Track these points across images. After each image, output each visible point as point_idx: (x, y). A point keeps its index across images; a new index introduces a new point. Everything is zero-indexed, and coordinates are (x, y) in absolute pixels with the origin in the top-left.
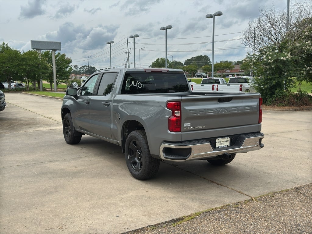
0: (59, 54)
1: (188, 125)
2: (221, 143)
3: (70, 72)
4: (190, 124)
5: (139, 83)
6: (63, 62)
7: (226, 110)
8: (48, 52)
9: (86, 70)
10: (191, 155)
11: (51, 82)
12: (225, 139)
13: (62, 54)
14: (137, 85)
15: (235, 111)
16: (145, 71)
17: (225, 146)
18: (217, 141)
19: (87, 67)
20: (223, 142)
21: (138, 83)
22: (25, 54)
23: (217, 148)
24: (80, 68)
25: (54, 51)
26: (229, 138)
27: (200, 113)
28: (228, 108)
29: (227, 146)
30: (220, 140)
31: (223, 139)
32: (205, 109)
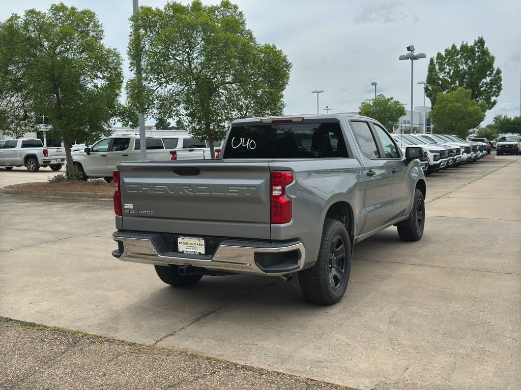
1: (130, 206)
2: (189, 245)
4: (132, 205)
7: (185, 188)
10: (123, 252)
14: (247, 144)
15: (205, 192)
16: (262, 122)
17: (195, 252)
18: (180, 240)
20: (192, 244)
21: (249, 142)
23: (180, 252)
26: (204, 240)
27: (142, 190)
29: (200, 253)
30: (186, 240)
31: (192, 240)
32: (150, 184)
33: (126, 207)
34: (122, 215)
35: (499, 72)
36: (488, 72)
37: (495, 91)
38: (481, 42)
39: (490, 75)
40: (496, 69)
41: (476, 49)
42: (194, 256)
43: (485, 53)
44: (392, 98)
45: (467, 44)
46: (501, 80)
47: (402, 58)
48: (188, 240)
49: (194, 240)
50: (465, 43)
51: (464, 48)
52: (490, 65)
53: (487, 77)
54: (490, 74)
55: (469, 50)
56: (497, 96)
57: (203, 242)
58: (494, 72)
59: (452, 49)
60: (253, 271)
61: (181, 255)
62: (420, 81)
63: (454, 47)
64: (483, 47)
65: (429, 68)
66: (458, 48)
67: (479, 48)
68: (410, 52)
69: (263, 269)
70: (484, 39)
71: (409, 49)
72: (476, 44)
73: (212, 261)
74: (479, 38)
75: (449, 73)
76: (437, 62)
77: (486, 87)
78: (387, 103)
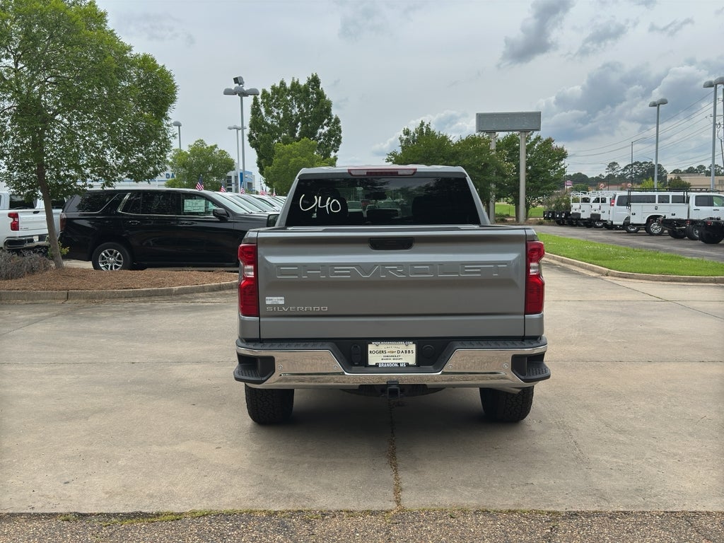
0: (538, 138)
1: (280, 300)
2: (387, 354)
3: (557, 179)
4: (283, 298)
5: (334, 200)
6: (548, 156)
7: (391, 269)
8: (513, 136)
9: (637, 172)
10: (273, 374)
11: (516, 202)
12: (401, 346)
13: (544, 138)
14: (329, 206)
15: (427, 274)
16: (350, 173)
17: (399, 364)
18: (371, 347)
19: (641, 164)
20: (393, 352)
21: (330, 201)
22: (458, 144)
23: (372, 366)
24: (623, 168)
25: (523, 133)
26: (414, 345)
27: (307, 275)
28: (400, 265)
29: (407, 365)
30: (383, 346)
31: (393, 346)
32: (323, 265)
33: (268, 302)
34: (258, 315)
35: (337, 121)
36: (326, 121)
37: (333, 145)
38: (315, 81)
39: (327, 125)
40: (334, 117)
41: (311, 90)
42: (398, 368)
43: (321, 95)
44: (216, 146)
45: (298, 82)
46: (340, 132)
47: (228, 92)
48: (386, 346)
49: (397, 346)
50: (296, 80)
51: (295, 85)
52: (328, 111)
53: (325, 127)
54: (328, 123)
55: (303, 90)
56: (336, 152)
57: (412, 347)
58: (333, 121)
59: (281, 87)
60: (507, 381)
61: (375, 369)
62: (232, 126)
63: (282, 84)
64: (318, 87)
65: (253, 109)
66: (288, 85)
67: (313, 89)
68: (237, 85)
69: (522, 377)
70: (319, 77)
71: (236, 80)
72: (309, 83)
73: (443, 373)
74: (313, 76)
75: (278, 117)
76: (262, 102)
77: (324, 139)
78: (211, 153)
